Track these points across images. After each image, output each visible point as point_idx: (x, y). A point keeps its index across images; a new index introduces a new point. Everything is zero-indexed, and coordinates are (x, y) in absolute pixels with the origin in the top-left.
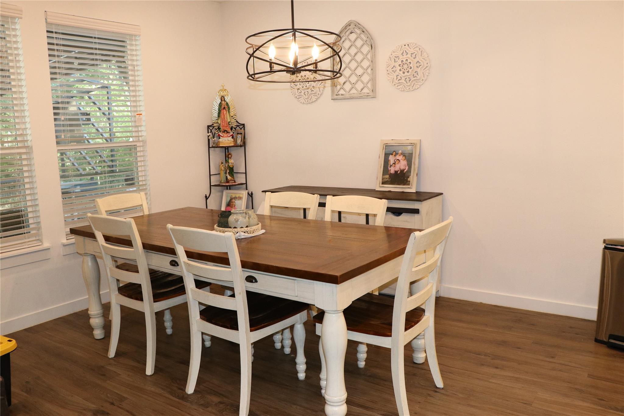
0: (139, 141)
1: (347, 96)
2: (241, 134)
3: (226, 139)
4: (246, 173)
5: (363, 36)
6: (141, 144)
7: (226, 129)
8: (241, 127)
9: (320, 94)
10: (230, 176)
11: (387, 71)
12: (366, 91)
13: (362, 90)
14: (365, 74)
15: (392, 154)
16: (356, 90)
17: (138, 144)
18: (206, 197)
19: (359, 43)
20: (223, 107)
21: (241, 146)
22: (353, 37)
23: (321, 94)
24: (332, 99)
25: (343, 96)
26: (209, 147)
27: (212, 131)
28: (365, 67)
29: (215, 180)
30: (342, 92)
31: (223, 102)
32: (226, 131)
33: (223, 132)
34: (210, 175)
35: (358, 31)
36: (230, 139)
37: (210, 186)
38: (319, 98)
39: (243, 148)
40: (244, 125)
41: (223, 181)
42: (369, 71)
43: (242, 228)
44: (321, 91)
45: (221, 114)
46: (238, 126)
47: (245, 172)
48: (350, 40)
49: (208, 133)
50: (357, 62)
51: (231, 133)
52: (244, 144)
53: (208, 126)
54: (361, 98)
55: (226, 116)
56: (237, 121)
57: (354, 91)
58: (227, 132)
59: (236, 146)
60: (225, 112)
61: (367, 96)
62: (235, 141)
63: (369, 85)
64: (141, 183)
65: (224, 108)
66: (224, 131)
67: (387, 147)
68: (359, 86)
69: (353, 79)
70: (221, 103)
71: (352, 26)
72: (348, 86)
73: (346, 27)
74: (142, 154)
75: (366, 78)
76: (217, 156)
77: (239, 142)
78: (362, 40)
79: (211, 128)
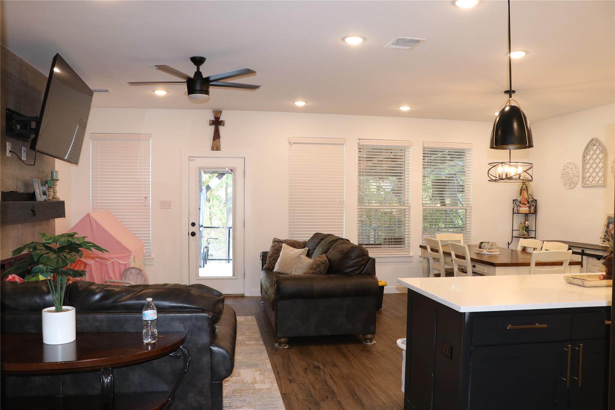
0: (468, 207)
1: (591, 185)
2: (534, 206)
3: (524, 208)
4: (535, 231)
6: (470, 208)
7: (524, 203)
8: (535, 201)
10: (526, 232)
11: (612, 170)
12: (600, 182)
13: (598, 181)
14: (600, 172)
15: (612, 223)
16: (595, 181)
17: (468, 208)
18: (508, 243)
20: (523, 189)
21: (533, 213)
23: (577, 183)
24: (582, 187)
25: (588, 185)
26: (513, 213)
27: (516, 203)
28: (601, 167)
29: (516, 234)
30: (588, 182)
31: (524, 186)
32: (524, 204)
33: (522, 204)
34: (513, 230)
36: (527, 209)
37: (512, 237)
38: (576, 185)
39: (535, 215)
40: (536, 200)
41: (520, 235)
42: (603, 169)
44: (577, 181)
45: (522, 193)
46: (533, 201)
47: (535, 230)
49: (513, 204)
50: (596, 164)
51: (528, 205)
52: (535, 212)
53: (514, 200)
54: (597, 187)
55: (525, 194)
56: (533, 198)
58: (525, 205)
59: (530, 213)
60: (524, 192)
61: (601, 186)
62: (530, 210)
63: (602, 179)
64: (467, 230)
65: (524, 189)
66: (523, 204)
67: (609, 218)
68: (597, 179)
69: (594, 175)
70: (522, 186)
72: (591, 179)
74: (469, 214)
75: (601, 174)
76: (518, 219)
77: (532, 211)
78: (599, 150)
79: (516, 201)
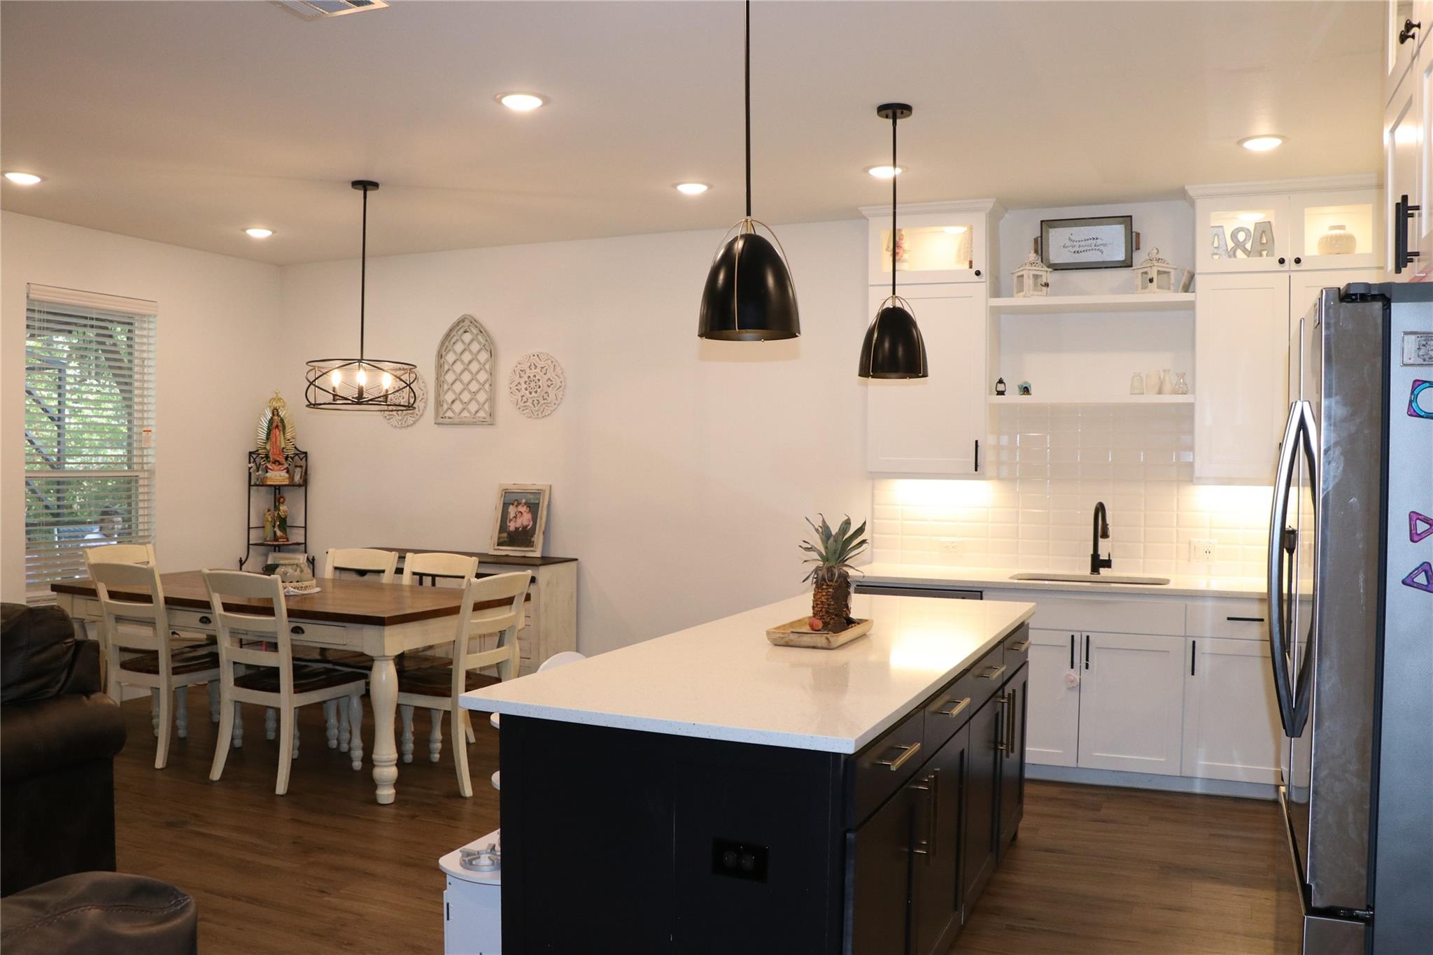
0: (143, 470)
1: (457, 420)
2: (301, 467)
3: (278, 473)
4: (305, 527)
5: (480, 337)
6: (146, 475)
7: (278, 459)
8: (302, 456)
9: (419, 414)
10: (280, 530)
11: (510, 388)
12: (481, 414)
13: (477, 412)
14: (482, 392)
15: (513, 504)
16: (469, 412)
17: (141, 475)
18: (241, 561)
19: (475, 347)
20: (275, 425)
21: (300, 486)
22: (467, 337)
23: (421, 415)
24: (435, 423)
25: (450, 420)
26: (250, 485)
27: (256, 460)
28: (482, 381)
29: (255, 536)
30: (449, 414)
31: (276, 417)
32: (278, 461)
33: (273, 463)
34: (249, 528)
35: (475, 331)
36: (284, 474)
37: (249, 544)
38: (418, 420)
39: (303, 488)
40: (306, 453)
41: (268, 539)
42: (487, 386)
43: (291, 582)
44: (421, 411)
45: (271, 436)
46: (297, 454)
47: (303, 525)
48: (463, 342)
49: (250, 463)
50: (471, 373)
51: (286, 466)
52: (305, 483)
53: (251, 453)
54: (474, 424)
55: (278, 438)
56: (295, 447)
57: (465, 414)
58: (280, 464)
59: (292, 485)
60: (278, 433)
61: (483, 423)
62: (292, 478)
63: (486, 407)
64: (141, 534)
65: (277, 426)
66: (275, 462)
67: (507, 494)
68: (473, 407)
69: (466, 397)
70: (272, 418)
71: (467, 323)
72: (457, 407)
73: (458, 323)
74: (146, 490)
75: (482, 397)
76: (261, 500)
77: (297, 478)
78: (480, 343)
79: (254, 456)
